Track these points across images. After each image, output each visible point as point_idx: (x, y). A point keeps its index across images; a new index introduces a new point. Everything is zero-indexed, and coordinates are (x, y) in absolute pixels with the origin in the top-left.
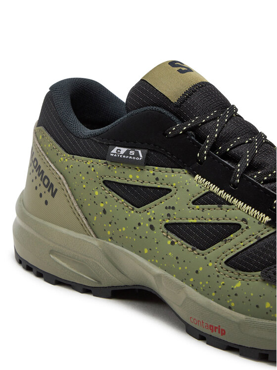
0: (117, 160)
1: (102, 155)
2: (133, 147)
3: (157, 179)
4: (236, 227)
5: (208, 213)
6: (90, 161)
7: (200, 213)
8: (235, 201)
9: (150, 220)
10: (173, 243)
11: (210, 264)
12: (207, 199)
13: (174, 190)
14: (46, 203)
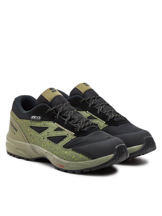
0: (33, 120)
1: (29, 119)
2: (38, 116)
3: (45, 125)
4: (65, 137)
5: (58, 133)
6: (26, 121)
7: (56, 133)
8: (65, 129)
9: (43, 136)
10: (49, 142)
11: (59, 147)
12: (58, 129)
13: (49, 127)
14: (15, 134)
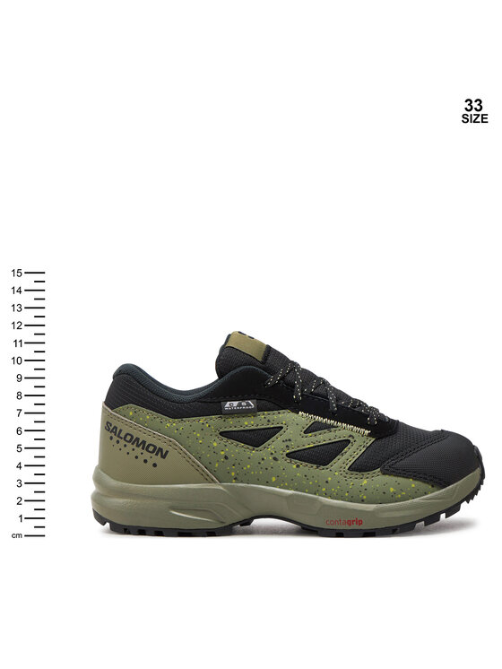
2: (243, 400)
3: (269, 421)
4: (346, 443)
5: (321, 437)
6: (202, 420)
7: (314, 439)
8: (339, 424)
9: (272, 454)
10: (298, 466)
11: (336, 474)
12: (315, 427)
13: (285, 427)
14: (155, 465)
